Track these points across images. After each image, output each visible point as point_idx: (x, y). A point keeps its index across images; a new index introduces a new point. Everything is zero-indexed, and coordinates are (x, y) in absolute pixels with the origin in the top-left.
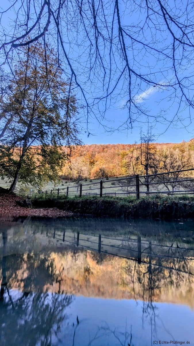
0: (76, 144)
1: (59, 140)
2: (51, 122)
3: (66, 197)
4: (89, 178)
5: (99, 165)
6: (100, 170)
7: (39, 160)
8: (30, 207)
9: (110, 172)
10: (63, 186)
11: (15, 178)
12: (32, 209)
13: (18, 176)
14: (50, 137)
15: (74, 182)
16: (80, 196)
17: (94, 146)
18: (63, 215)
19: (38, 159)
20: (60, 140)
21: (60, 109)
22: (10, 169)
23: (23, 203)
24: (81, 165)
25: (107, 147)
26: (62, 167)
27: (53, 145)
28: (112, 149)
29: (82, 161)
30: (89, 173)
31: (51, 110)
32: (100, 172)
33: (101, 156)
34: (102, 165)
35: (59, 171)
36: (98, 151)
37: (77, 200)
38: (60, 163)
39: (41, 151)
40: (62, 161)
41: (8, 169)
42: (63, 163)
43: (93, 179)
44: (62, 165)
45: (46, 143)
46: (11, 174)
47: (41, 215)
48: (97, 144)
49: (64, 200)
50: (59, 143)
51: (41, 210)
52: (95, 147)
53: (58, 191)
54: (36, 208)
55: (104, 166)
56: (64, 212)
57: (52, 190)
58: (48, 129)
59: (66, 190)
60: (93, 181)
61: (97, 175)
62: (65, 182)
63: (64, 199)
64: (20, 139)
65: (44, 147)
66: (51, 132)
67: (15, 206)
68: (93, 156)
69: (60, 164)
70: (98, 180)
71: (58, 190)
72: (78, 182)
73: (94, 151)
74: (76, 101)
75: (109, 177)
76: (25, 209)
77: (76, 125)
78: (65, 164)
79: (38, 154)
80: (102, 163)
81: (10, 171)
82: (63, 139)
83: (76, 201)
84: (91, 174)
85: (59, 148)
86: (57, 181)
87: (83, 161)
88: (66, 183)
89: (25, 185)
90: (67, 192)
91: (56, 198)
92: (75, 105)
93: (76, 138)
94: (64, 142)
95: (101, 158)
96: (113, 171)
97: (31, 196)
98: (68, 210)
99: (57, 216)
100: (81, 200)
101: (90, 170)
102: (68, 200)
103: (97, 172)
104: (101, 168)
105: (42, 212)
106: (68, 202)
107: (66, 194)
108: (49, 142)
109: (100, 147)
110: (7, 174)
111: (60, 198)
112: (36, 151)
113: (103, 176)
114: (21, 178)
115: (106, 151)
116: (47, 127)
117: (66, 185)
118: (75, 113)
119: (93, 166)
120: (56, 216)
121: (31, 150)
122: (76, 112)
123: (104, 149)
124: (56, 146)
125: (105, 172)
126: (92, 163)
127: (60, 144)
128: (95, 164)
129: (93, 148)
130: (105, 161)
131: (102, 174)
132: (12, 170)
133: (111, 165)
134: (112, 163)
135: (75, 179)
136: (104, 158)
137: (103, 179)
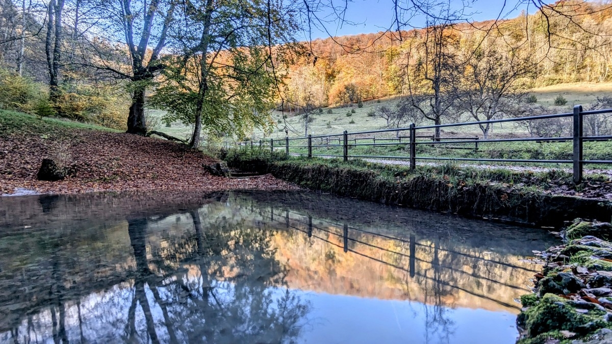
4: (326, 106)
5: (344, 80)
6: (345, 88)
9: (366, 92)
10: (281, 125)
15: (299, 115)
24: (311, 82)
25: (358, 41)
28: (370, 44)
29: (311, 75)
30: (325, 97)
32: (345, 94)
33: (347, 61)
34: (349, 80)
36: (342, 50)
43: (334, 108)
48: (339, 36)
55: (353, 81)
60: (333, 111)
61: (342, 100)
68: (332, 60)
70: (343, 109)
72: (307, 116)
73: (333, 51)
75: (364, 101)
80: (350, 75)
84: (331, 98)
87: (314, 74)
95: (348, 66)
96: (371, 90)
101: (328, 90)
103: (340, 94)
104: (349, 85)
109: (345, 41)
113: (351, 100)
119: (332, 82)
123: (353, 45)
125: (355, 93)
126: (331, 76)
128: (335, 77)
129: (330, 45)
130: (355, 69)
131: (349, 96)
133: (367, 78)
134: (369, 73)
135: (300, 109)
136: (353, 64)
137: (351, 106)
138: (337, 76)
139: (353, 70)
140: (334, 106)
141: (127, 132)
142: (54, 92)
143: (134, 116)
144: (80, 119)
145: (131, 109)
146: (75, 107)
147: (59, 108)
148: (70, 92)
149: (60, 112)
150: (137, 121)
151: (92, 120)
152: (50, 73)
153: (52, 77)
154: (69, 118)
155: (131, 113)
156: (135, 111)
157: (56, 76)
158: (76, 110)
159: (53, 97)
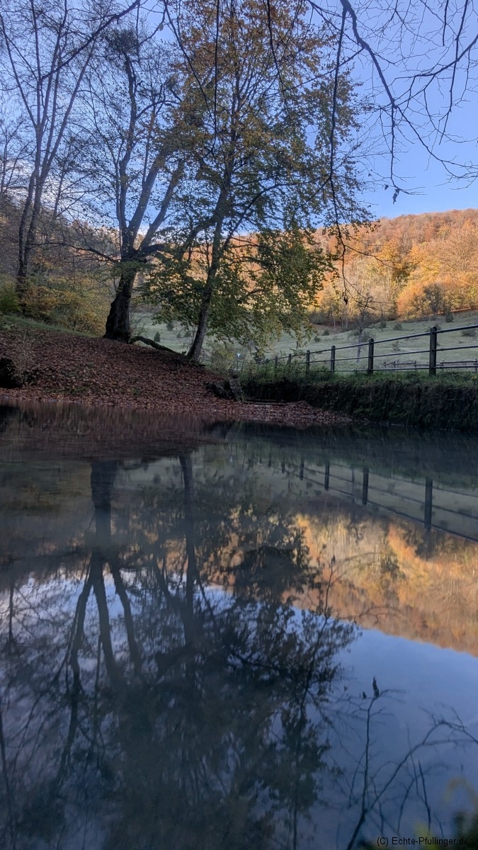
0: (353, 222)
1: (303, 214)
2: (281, 167)
3: (329, 375)
4: (392, 319)
5: (422, 279)
6: (425, 292)
7: (254, 277)
8: (241, 399)
9: (460, 298)
10: (318, 344)
11: (200, 324)
12: (244, 403)
13: (206, 321)
14: (281, 209)
15: (348, 330)
16: (370, 371)
17: (408, 220)
18: (322, 423)
19: (251, 273)
20: (308, 216)
21: (305, 123)
22: (187, 303)
23: (221, 389)
24: (369, 282)
25: (448, 220)
26: (314, 293)
27: (289, 232)
28: (467, 225)
29: (369, 271)
30: (391, 304)
31: (279, 131)
32: (424, 300)
33: (428, 251)
34: (431, 279)
35: (308, 304)
36: (420, 235)
37: (362, 384)
38: (309, 281)
39: (259, 250)
40: (315, 276)
41: (181, 303)
42: (317, 281)
43: (405, 322)
44: (314, 285)
45: (272, 228)
46: (190, 318)
47: (267, 420)
48: (416, 214)
49: (324, 383)
50: (304, 222)
51: (267, 406)
52: (411, 223)
53: (308, 359)
54: (254, 401)
55: (439, 280)
56: (327, 413)
57: (290, 356)
58: (276, 186)
59: (328, 356)
60: (404, 326)
61: (418, 309)
62: (323, 332)
63: (322, 379)
64: (204, 224)
65: (267, 239)
66: (283, 193)
67: (205, 396)
68: (404, 250)
69: (310, 283)
70: (420, 324)
71: (308, 354)
72: (361, 331)
73: (406, 236)
74: (350, 92)
75: (455, 312)
76: (228, 403)
77: (353, 165)
78: (323, 282)
79: (252, 260)
80: (432, 272)
81: (187, 309)
82: (315, 213)
83: (357, 385)
84: (400, 307)
85: (305, 239)
86: (302, 332)
87: (374, 270)
88: (327, 333)
89: (225, 343)
90: (333, 361)
91: (302, 375)
92: (348, 104)
93: (352, 205)
94: (318, 221)
95: (429, 257)
96: (469, 294)
97: (239, 370)
98: (337, 408)
99: (308, 424)
100: (371, 382)
101: (396, 295)
102: (335, 381)
103: (416, 300)
104: (430, 287)
105: (271, 412)
106: (337, 388)
107: (328, 366)
108: (279, 225)
109: (426, 222)
110: (181, 315)
111: (312, 376)
112: (245, 252)
113: (435, 310)
114: (214, 326)
115: (443, 233)
116: (270, 183)
117: (326, 340)
118: (349, 127)
119: (403, 282)
120: (305, 423)
121: (233, 250)
122: (350, 124)
123: (438, 227)
124: (296, 234)
125: (441, 299)
126: (401, 274)
127: (309, 226)
128: (409, 275)
129: (402, 228)
130: (442, 263)
131: (431, 304)
132: (192, 306)
133: (462, 277)
134: (465, 269)
135: (350, 323)
136: (438, 255)
137: (434, 319)
138: (411, 273)
139: (438, 264)
140: (406, 318)
141: (105, 337)
142: (22, 285)
143: (116, 315)
144: (47, 320)
145: (113, 305)
146: (43, 304)
147: (25, 304)
148: (39, 286)
149: (24, 311)
150: (120, 322)
151: (61, 323)
152: (21, 261)
153: (22, 264)
154: (34, 318)
155: (112, 311)
156: (117, 308)
157: (26, 264)
158: (43, 308)
159: (21, 291)
